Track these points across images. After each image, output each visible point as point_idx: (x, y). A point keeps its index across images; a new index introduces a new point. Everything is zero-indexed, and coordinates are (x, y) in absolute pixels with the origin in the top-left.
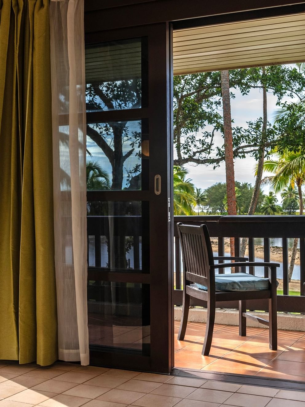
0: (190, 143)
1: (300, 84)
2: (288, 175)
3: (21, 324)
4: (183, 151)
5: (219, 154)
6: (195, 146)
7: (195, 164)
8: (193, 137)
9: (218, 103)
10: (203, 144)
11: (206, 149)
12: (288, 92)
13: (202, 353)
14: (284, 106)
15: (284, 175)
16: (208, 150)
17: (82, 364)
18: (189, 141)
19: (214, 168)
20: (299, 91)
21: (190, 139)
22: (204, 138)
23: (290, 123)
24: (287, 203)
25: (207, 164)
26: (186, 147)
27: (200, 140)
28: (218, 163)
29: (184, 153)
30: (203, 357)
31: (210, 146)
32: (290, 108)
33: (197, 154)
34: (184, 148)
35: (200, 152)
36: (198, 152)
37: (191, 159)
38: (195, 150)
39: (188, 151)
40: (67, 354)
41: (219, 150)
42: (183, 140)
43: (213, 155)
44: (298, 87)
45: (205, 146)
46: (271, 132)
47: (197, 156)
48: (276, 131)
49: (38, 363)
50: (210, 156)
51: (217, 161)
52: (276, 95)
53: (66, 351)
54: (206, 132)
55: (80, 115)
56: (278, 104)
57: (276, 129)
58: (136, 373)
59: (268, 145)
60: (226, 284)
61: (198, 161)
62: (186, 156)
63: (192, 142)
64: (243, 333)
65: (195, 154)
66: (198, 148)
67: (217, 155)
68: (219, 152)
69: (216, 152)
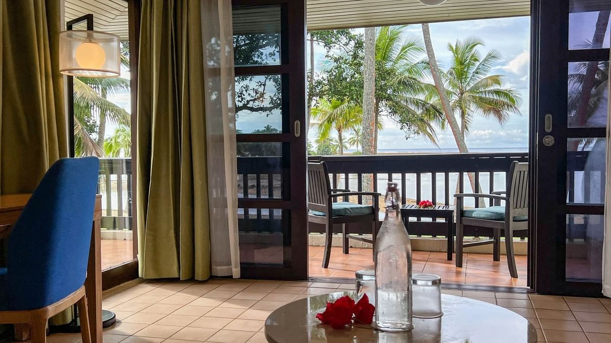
0: (244, 92)
1: (347, 39)
2: (331, 122)
3: (182, 246)
4: (237, 99)
5: (271, 102)
6: (249, 94)
7: (249, 112)
8: (247, 86)
9: (272, 54)
10: (256, 93)
11: (258, 98)
12: (337, 46)
13: (322, 266)
14: (331, 59)
15: (328, 121)
16: (261, 99)
17: (234, 277)
18: (244, 89)
19: (268, 115)
20: (346, 45)
21: (244, 88)
22: (257, 87)
23: (338, 75)
24: (322, 149)
25: (260, 112)
26: (241, 95)
27: (254, 89)
28: (270, 111)
29: (239, 101)
30: (323, 269)
31: (262, 95)
32: (336, 60)
33: (251, 103)
34: (239, 97)
35: (254, 100)
36: (251, 100)
37: (245, 107)
38: (249, 98)
39: (242, 99)
40: (220, 270)
41: (272, 99)
42: (237, 89)
43: (266, 103)
44: (345, 41)
45: (258, 95)
46: (319, 83)
47: (251, 105)
48: (324, 81)
49: (196, 279)
50: (263, 104)
51: (270, 109)
52: (326, 47)
53: (219, 268)
54: (260, 82)
55: (230, 69)
56: (327, 56)
57: (325, 80)
58: (280, 282)
59: (317, 95)
60: (339, 210)
61: (252, 109)
62: (241, 104)
63: (246, 91)
64: (346, 252)
65: (248, 102)
66: (252, 97)
67: (270, 104)
68: (272, 101)
69: (269, 100)
